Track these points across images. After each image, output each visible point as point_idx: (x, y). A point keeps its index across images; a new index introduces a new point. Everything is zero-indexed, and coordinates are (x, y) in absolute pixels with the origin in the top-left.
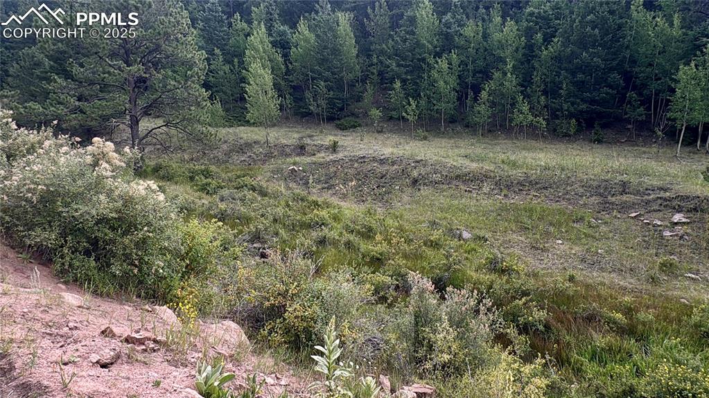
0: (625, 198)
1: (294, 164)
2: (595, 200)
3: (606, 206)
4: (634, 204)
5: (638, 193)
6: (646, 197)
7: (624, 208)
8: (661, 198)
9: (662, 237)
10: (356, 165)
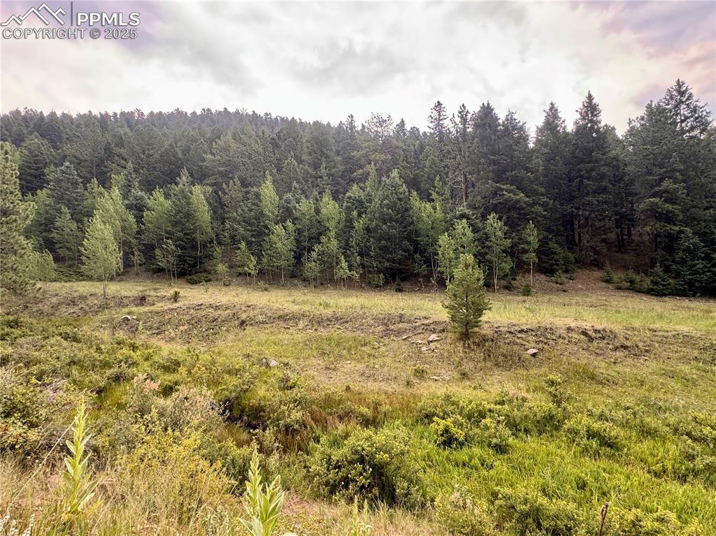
0: (400, 325)
1: (129, 314)
2: (381, 328)
3: (387, 333)
4: (406, 329)
5: (409, 322)
6: (414, 324)
7: (399, 333)
8: (423, 324)
9: (420, 352)
10: (192, 311)
